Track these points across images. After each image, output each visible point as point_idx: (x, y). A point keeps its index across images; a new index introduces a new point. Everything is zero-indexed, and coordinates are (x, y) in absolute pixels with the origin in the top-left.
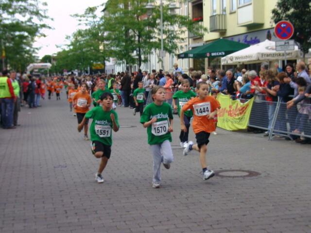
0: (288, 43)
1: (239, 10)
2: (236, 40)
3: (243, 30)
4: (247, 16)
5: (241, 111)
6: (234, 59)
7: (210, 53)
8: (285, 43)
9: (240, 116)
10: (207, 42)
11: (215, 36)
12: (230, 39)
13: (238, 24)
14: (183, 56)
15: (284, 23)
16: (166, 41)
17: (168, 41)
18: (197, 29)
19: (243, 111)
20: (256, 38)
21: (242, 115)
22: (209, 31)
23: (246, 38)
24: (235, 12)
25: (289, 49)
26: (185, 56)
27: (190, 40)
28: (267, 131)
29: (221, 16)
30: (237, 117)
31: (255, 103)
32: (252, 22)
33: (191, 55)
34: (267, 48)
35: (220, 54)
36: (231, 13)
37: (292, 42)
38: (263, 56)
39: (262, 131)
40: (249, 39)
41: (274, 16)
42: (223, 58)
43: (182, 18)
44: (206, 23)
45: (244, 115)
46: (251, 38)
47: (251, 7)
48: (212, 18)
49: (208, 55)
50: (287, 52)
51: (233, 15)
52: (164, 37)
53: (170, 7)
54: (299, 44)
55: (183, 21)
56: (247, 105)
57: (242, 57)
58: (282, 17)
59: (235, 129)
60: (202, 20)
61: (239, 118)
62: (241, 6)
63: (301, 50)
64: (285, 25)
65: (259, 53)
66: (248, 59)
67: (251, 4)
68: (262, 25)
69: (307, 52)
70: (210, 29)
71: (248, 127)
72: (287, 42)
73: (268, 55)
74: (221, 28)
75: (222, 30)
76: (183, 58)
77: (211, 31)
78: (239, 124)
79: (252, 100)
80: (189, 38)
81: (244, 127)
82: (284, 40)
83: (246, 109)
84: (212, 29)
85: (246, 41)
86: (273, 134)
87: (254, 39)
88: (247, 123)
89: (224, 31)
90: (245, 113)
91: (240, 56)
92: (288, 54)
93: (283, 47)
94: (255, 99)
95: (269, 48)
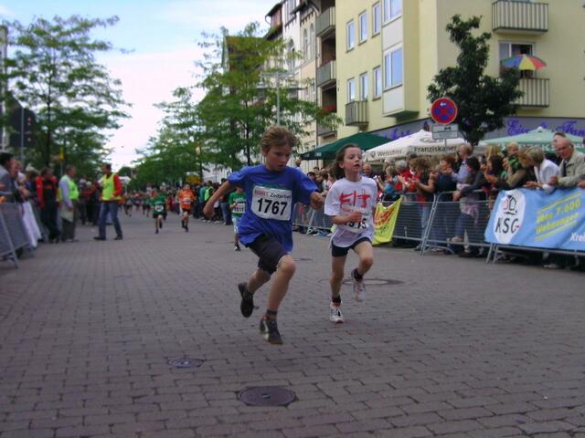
0: (450, 128)
1: (385, 94)
3: (391, 122)
4: (396, 102)
5: (384, 218)
6: (377, 155)
9: (381, 226)
11: (353, 131)
13: (383, 113)
14: (308, 155)
18: (329, 120)
19: (387, 218)
20: (408, 132)
21: (385, 223)
22: (345, 123)
23: (395, 133)
25: (451, 136)
26: (310, 156)
27: (320, 138)
29: (360, 102)
30: (379, 227)
31: (402, 207)
32: (403, 110)
33: (319, 155)
34: (422, 140)
36: (374, 100)
39: (414, 245)
40: (398, 134)
41: (431, 95)
44: (341, 112)
45: (388, 223)
46: (402, 133)
47: (401, 89)
48: (350, 105)
51: (377, 102)
56: (392, 209)
57: (387, 153)
60: (335, 111)
62: (387, 89)
65: (410, 147)
67: (401, 86)
68: (417, 114)
70: (346, 120)
71: (393, 239)
73: (423, 149)
74: (361, 120)
75: (362, 122)
76: (308, 159)
77: (347, 125)
78: (380, 236)
79: (400, 201)
80: (318, 135)
81: (388, 239)
82: (444, 124)
83: (390, 214)
84: (348, 122)
85: (395, 137)
86: (428, 245)
87: (405, 133)
88: (391, 233)
89: (366, 124)
90: (389, 220)
91: (385, 151)
92: (451, 148)
93: (442, 133)
94: (403, 199)
95: (425, 140)
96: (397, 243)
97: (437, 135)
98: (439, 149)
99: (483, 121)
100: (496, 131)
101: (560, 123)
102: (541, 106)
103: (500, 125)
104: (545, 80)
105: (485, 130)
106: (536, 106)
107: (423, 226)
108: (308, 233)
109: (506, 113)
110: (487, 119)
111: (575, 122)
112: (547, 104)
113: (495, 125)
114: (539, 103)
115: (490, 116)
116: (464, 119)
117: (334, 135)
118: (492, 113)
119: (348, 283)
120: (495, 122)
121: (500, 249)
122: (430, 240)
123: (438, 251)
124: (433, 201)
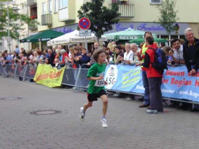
0: (87, 31)
1: (59, 11)
2: (58, 30)
3: (63, 24)
4: (65, 15)
5: (58, 75)
6: (55, 42)
7: (41, 39)
8: (85, 32)
9: (57, 78)
10: (40, 32)
11: (45, 28)
12: (54, 30)
13: (59, 20)
14: (23, 41)
15: (85, 19)
16: (12, 31)
17: (14, 31)
18: (33, 23)
19: (59, 75)
20: (71, 29)
21: (58, 77)
22: (41, 24)
23: (65, 29)
24: (57, 13)
25: (88, 35)
26: (25, 41)
27: (30, 31)
28: (74, 87)
29: (48, 15)
30: (55, 79)
32: (68, 19)
33: (29, 40)
34: (76, 35)
35: (48, 39)
36: (55, 13)
37: (90, 31)
38: (74, 40)
39: (71, 87)
40: (66, 30)
41: (79, 15)
42: (48, 42)
43: (22, 16)
44: (39, 19)
45: (59, 77)
46: (68, 29)
47: (67, 9)
48: (43, 16)
49: (40, 40)
50: (87, 37)
51: (56, 15)
52: (11, 28)
53: (14, 9)
54: (95, 32)
55: (23, 18)
56: (61, 71)
57: (60, 41)
58: (84, 15)
59: (54, 86)
60: (36, 18)
61: (56, 79)
62: (60, 9)
63: (97, 36)
64: (85, 21)
65: (71, 38)
66: (64, 42)
67: (67, 7)
68: (74, 21)
69: (100, 37)
70: (42, 23)
71: (62, 84)
72: (86, 31)
73: (76, 40)
74: (49, 23)
75: (49, 24)
76: (23, 42)
77: (43, 25)
78: (56, 83)
79: (64, 67)
80: (29, 29)
81: (59, 85)
82: (85, 30)
83: (60, 73)
84: (43, 24)
85: (65, 31)
86: (77, 88)
87: (69, 29)
88: (61, 82)
89: (51, 25)
90: (60, 76)
91: (59, 40)
92: (89, 39)
93: (84, 34)
94: (66, 67)
95: (77, 35)
96: (63, 87)
97: (81, 35)
98: (84, 39)
99: (103, 27)
100: (109, 31)
101: (139, 25)
102: (131, 17)
103: (111, 28)
104: (132, 5)
105: (104, 31)
106: (129, 17)
107: (75, 79)
108: (23, 80)
109: (113, 23)
110: (105, 26)
111: (146, 24)
112: (133, 16)
113: (109, 28)
114: (130, 16)
115: (106, 24)
116: (94, 26)
117: (35, 29)
118: (107, 23)
119: (37, 113)
120: (108, 27)
121: (107, 91)
122: (78, 86)
123: (82, 90)
124: (79, 68)
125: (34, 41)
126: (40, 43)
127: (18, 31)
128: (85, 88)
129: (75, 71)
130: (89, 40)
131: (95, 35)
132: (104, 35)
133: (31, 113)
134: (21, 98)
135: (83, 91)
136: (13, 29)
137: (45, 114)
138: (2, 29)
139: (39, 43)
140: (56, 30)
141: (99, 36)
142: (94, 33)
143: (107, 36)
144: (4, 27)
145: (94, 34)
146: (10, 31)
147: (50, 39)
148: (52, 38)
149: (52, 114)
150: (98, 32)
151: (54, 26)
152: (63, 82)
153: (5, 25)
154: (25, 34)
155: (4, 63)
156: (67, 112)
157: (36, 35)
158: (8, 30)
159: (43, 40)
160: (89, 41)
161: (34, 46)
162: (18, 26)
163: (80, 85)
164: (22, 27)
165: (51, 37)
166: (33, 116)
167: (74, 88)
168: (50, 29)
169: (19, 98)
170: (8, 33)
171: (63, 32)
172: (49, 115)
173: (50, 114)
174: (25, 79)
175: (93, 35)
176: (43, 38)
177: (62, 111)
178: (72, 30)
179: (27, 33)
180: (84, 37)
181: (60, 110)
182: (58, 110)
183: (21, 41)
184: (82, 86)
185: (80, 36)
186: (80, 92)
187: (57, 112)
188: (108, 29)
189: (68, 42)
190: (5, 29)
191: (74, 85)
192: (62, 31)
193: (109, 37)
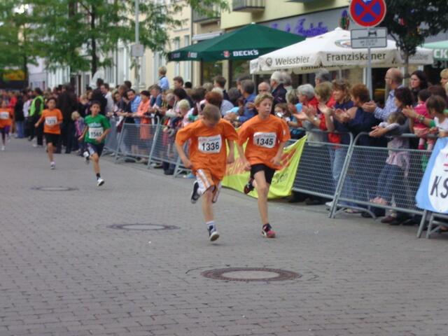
0: (375, 33)
2: (282, 27)
6: (274, 63)
7: (231, 52)
8: (370, 34)
10: (226, 29)
11: (243, 19)
12: (270, 25)
14: (178, 55)
16: (146, 27)
17: (151, 26)
18: (209, 4)
19: (285, 162)
20: (320, 24)
22: (231, 7)
23: (301, 24)
25: (377, 44)
26: (182, 55)
27: (196, 25)
28: (330, 200)
33: (194, 55)
34: (338, 43)
35: (250, 53)
37: (382, 32)
38: (330, 59)
39: (322, 201)
40: (306, 27)
42: (253, 62)
45: (286, 169)
46: (312, 25)
49: (226, 54)
50: (373, 50)
52: (142, 17)
54: (397, 37)
56: (294, 151)
57: (288, 60)
61: (278, 175)
63: (402, 48)
65: (321, 53)
66: (301, 64)
69: (414, 52)
70: (234, 4)
71: (293, 192)
72: (372, 31)
73: (339, 57)
74: (254, 5)
75: (257, 7)
76: (178, 60)
77: (235, 10)
79: (303, 140)
80: (193, 22)
81: (286, 192)
82: (368, 27)
83: (290, 157)
84: (236, 7)
85: (301, 30)
86: (340, 205)
87: (316, 26)
88: (291, 184)
89: (261, 10)
90: (289, 165)
91: (285, 58)
92: (378, 56)
93: (365, 40)
95: (342, 43)
97: (357, 43)
98: (362, 57)
99: (423, 20)
100: (441, 34)
105: (426, 33)
107: (335, 177)
108: (176, 173)
110: (429, 17)
115: (433, 13)
116: (396, 16)
117: (214, 22)
118: (437, 9)
119: (225, 275)
120: (439, 21)
121: (436, 219)
122: (343, 199)
123: (355, 213)
124: (349, 144)
125: (208, 58)
126: (225, 63)
127: (163, 26)
128: (366, 207)
129: (337, 153)
130: (377, 60)
131: (397, 45)
132: (426, 45)
133: (206, 274)
134: (175, 228)
135: (360, 214)
136: (148, 20)
137: (248, 280)
138: (117, 19)
139: (221, 65)
140: (276, 25)
141: (408, 48)
142: (395, 39)
143: (434, 48)
144: (120, 14)
145: (394, 43)
146: (141, 24)
147: (256, 53)
148: (263, 51)
149: (270, 280)
150: (407, 36)
151: (270, 14)
152: (296, 184)
153: (124, 8)
154: (182, 35)
155: (121, 118)
156: (316, 276)
157: (216, 38)
158: (133, 23)
159: (236, 54)
160: (376, 63)
161: (205, 73)
162: (163, 11)
163: (350, 198)
164: (176, 17)
165: (262, 46)
166: (212, 282)
167: (330, 204)
168: (257, 23)
169: (167, 227)
170: (133, 31)
171: (296, 32)
172: (262, 283)
173: (264, 280)
174: (182, 170)
175: (392, 44)
176: (238, 50)
177: (301, 272)
178: (323, 26)
179: (189, 33)
180: (365, 51)
181: (293, 270)
182: (288, 268)
183: (170, 57)
184: (355, 198)
185: (351, 46)
186: (349, 217)
187: (284, 275)
188: (439, 27)
189: (312, 63)
190: (125, 19)
191: (333, 194)
192: (294, 31)
193: (439, 53)
